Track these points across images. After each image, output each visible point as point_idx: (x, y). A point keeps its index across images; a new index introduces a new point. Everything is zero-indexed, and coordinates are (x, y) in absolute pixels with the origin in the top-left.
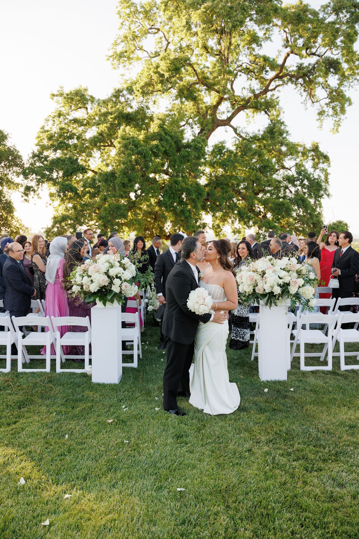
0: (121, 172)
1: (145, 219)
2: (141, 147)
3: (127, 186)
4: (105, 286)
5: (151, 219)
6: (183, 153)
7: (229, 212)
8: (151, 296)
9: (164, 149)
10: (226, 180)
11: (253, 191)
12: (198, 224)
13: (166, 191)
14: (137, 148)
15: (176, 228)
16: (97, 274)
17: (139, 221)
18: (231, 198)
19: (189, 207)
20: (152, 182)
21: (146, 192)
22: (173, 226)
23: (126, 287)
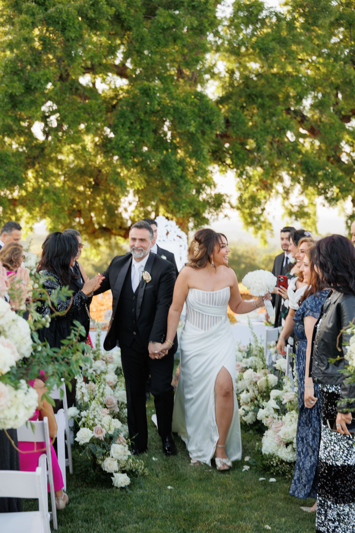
0: (6, 66)
1: (69, 187)
2: (54, 5)
3: (21, 102)
5: (85, 186)
6: (161, 20)
7: (281, 166)
8: (86, 399)
9: (114, 9)
10: (271, 87)
11: (338, 112)
12: (203, 196)
13: (122, 115)
14: (46, 10)
15: (149, 208)
17: (55, 194)
18: (282, 131)
19: (181, 153)
20: (86, 94)
21: (70, 118)
22: (143, 204)
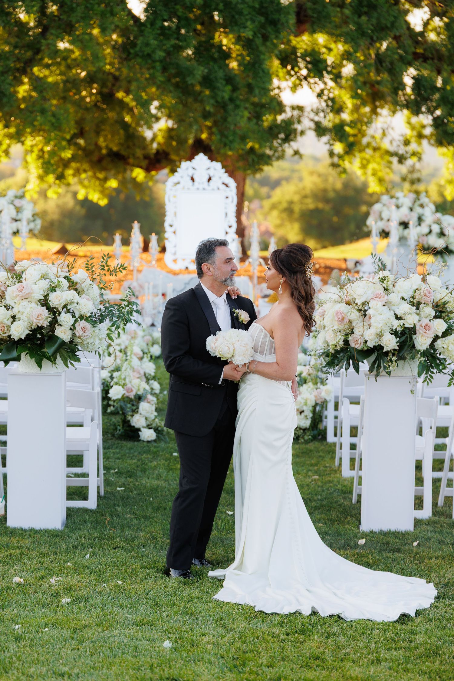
4: (42, 328)
16: (25, 302)
23: (84, 329)
